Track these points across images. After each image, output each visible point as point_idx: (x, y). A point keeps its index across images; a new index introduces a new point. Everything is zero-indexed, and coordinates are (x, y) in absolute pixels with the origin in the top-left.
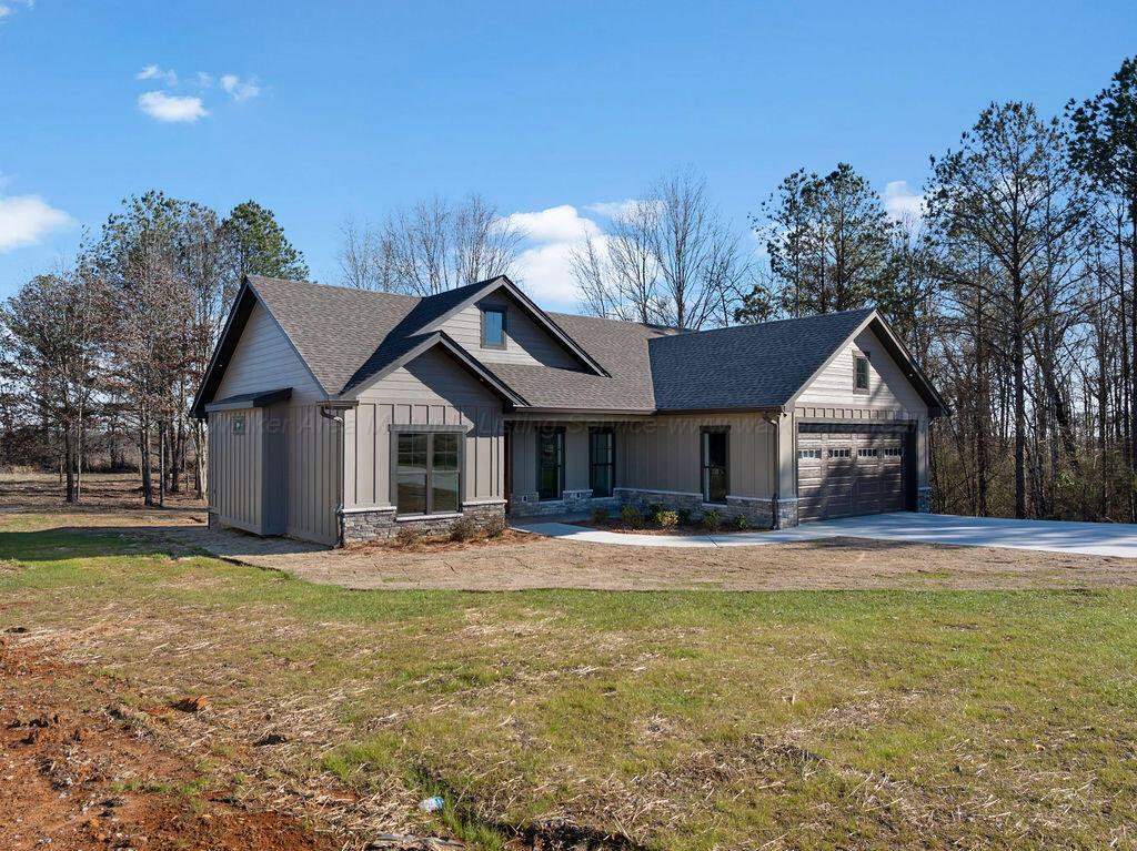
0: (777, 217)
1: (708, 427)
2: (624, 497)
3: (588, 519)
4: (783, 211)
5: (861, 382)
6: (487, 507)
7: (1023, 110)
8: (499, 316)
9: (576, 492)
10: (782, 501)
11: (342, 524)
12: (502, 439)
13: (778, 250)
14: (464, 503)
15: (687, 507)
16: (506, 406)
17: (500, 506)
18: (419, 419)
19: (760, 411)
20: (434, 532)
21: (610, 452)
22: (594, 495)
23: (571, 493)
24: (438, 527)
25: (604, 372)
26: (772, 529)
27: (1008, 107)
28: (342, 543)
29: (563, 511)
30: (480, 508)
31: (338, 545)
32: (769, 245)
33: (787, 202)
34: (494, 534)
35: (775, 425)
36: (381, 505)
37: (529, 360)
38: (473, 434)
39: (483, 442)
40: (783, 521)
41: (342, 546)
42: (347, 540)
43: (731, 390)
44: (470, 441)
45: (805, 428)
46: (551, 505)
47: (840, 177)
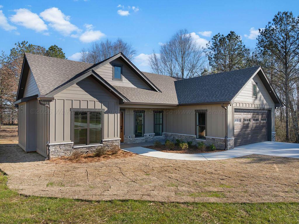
0: (211, 48)
1: (197, 110)
2: (166, 136)
3: (153, 145)
4: (213, 47)
5: (255, 94)
6: (112, 141)
7: (288, 14)
8: (120, 68)
9: (149, 134)
10: (229, 139)
11: (49, 150)
12: (119, 115)
13: (211, 58)
14: (103, 140)
15: (190, 140)
16: (120, 101)
17: (118, 141)
18: (84, 106)
19: (220, 104)
20: (90, 152)
21: (161, 120)
22: (155, 135)
23: (147, 135)
24: (92, 150)
25: (159, 90)
26: (225, 150)
27: (284, 13)
28: (49, 158)
29: (144, 141)
30: (110, 142)
31: (47, 159)
32: (209, 57)
33: (214, 44)
34: (114, 153)
35: (226, 109)
36: (66, 142)
37: (131, 85)
38: (107, 112)
39: (111, 116)
40: (229, 147)
41: (49, 159)
42: (51, 156)
43: (207, 96)
44: (106, 116)
45: (237, 110)
46: (139, 140)
47: (231, 35)
